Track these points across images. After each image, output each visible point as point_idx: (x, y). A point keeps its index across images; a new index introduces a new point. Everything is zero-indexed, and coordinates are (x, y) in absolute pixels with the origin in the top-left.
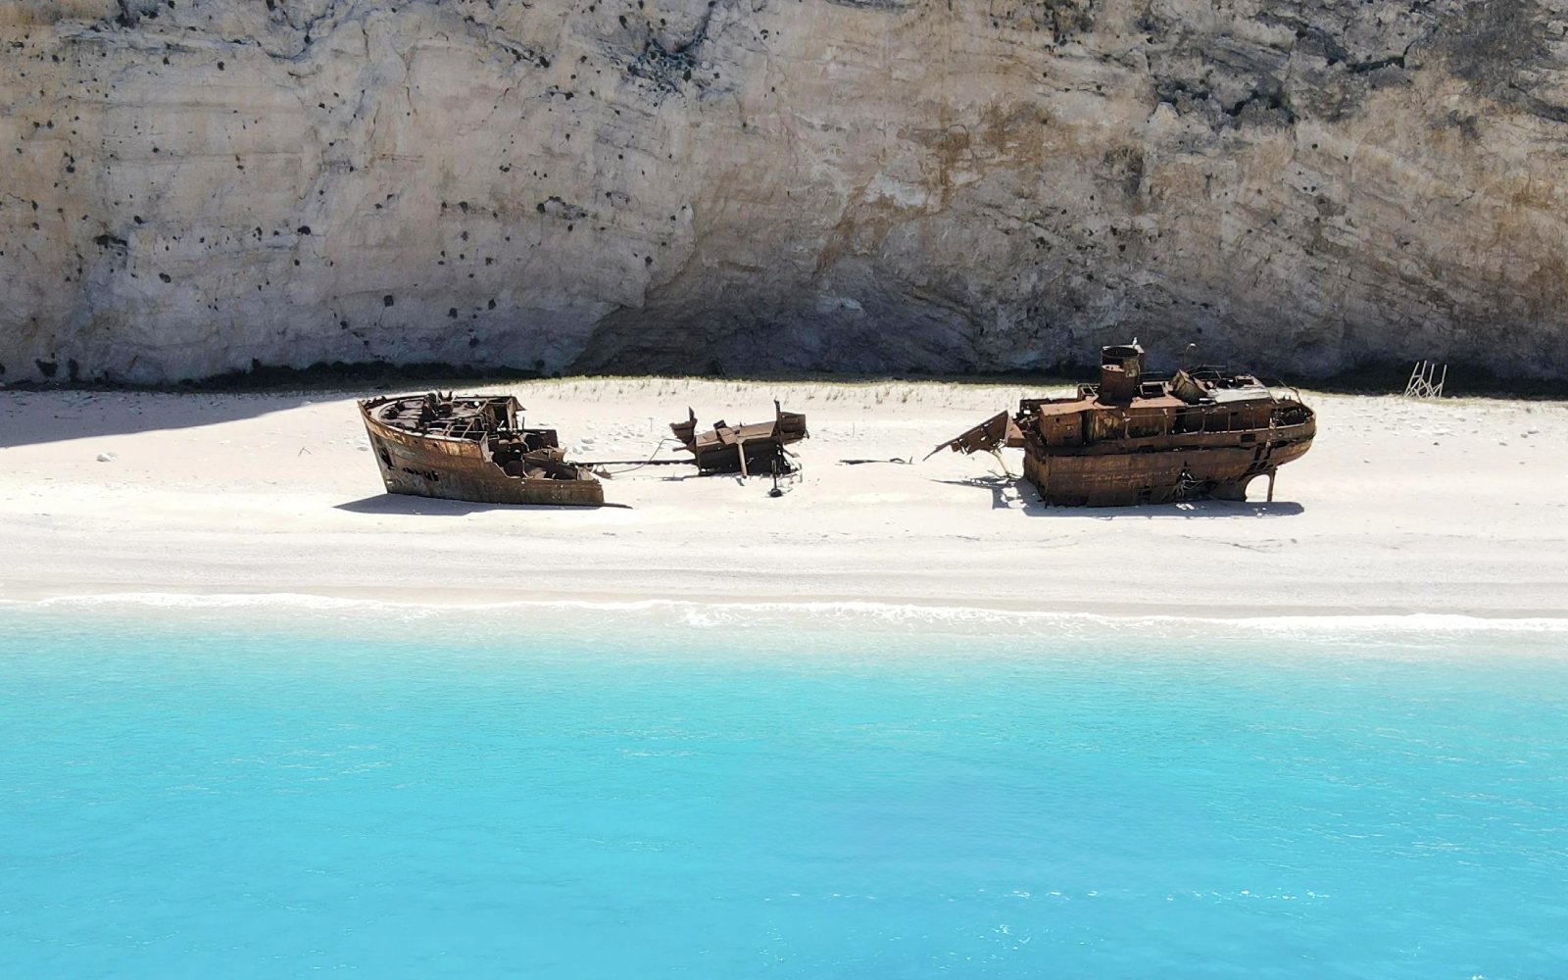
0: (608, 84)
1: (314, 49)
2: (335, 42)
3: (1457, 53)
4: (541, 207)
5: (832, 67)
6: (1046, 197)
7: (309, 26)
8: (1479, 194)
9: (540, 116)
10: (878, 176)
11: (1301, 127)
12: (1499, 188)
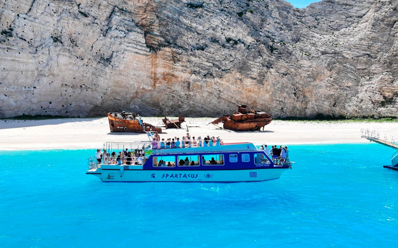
0: (95, 64)
1: (38, 52)
2: (42, 51)
3: (238, 69)
4: (81, 86)
5: (135, 64)
6: (173, 88)
7: (37, 48)
8: (243, 90)
9: (81, 69)
10: (143, 84)
11: (215, 79)
12: (246, 89)
